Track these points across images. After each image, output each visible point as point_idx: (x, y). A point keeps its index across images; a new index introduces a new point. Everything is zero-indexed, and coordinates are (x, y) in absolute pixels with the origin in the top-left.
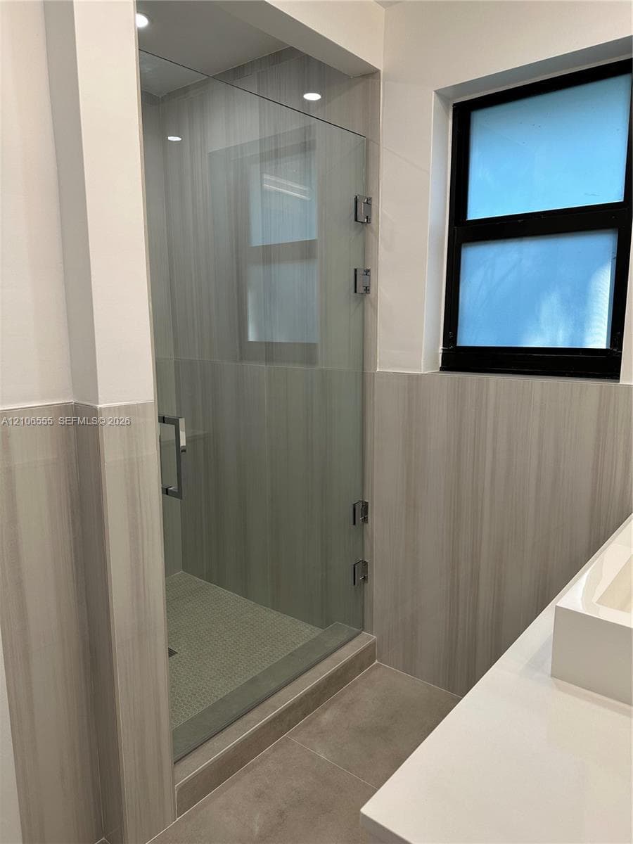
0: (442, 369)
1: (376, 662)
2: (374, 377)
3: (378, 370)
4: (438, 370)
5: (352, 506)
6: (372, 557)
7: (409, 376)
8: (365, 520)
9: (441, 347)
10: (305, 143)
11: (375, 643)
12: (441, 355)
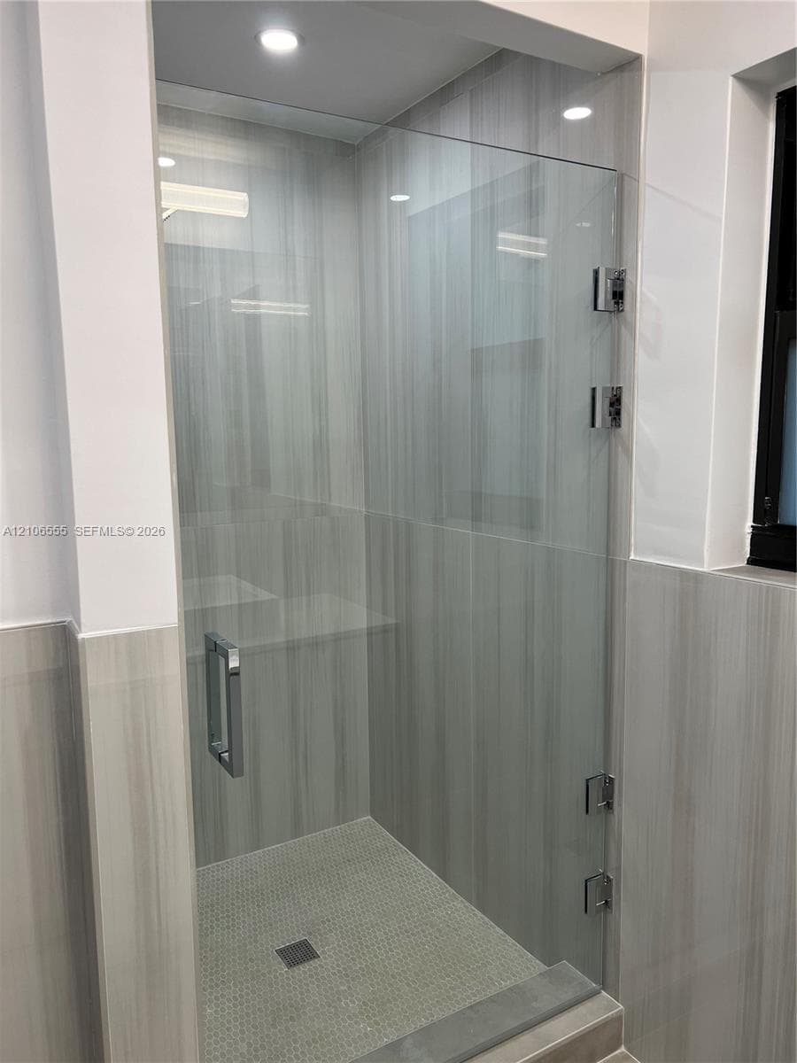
0: (750, 562)
1: (623, 1049)
2: (625, 567)
3: (632, 557)
4: (744, 564)
5: (584, 781)
6: (619, 868)
7: (683, 573)
8: (609, 806)
9: (750, 522)
10: (531, 191)
11: (621, 1016)
12: (749, 537)
